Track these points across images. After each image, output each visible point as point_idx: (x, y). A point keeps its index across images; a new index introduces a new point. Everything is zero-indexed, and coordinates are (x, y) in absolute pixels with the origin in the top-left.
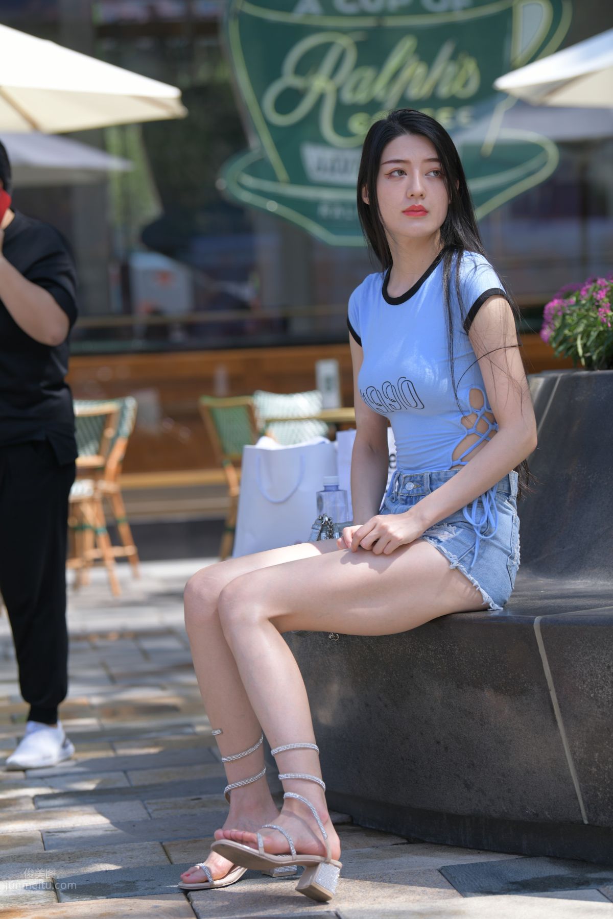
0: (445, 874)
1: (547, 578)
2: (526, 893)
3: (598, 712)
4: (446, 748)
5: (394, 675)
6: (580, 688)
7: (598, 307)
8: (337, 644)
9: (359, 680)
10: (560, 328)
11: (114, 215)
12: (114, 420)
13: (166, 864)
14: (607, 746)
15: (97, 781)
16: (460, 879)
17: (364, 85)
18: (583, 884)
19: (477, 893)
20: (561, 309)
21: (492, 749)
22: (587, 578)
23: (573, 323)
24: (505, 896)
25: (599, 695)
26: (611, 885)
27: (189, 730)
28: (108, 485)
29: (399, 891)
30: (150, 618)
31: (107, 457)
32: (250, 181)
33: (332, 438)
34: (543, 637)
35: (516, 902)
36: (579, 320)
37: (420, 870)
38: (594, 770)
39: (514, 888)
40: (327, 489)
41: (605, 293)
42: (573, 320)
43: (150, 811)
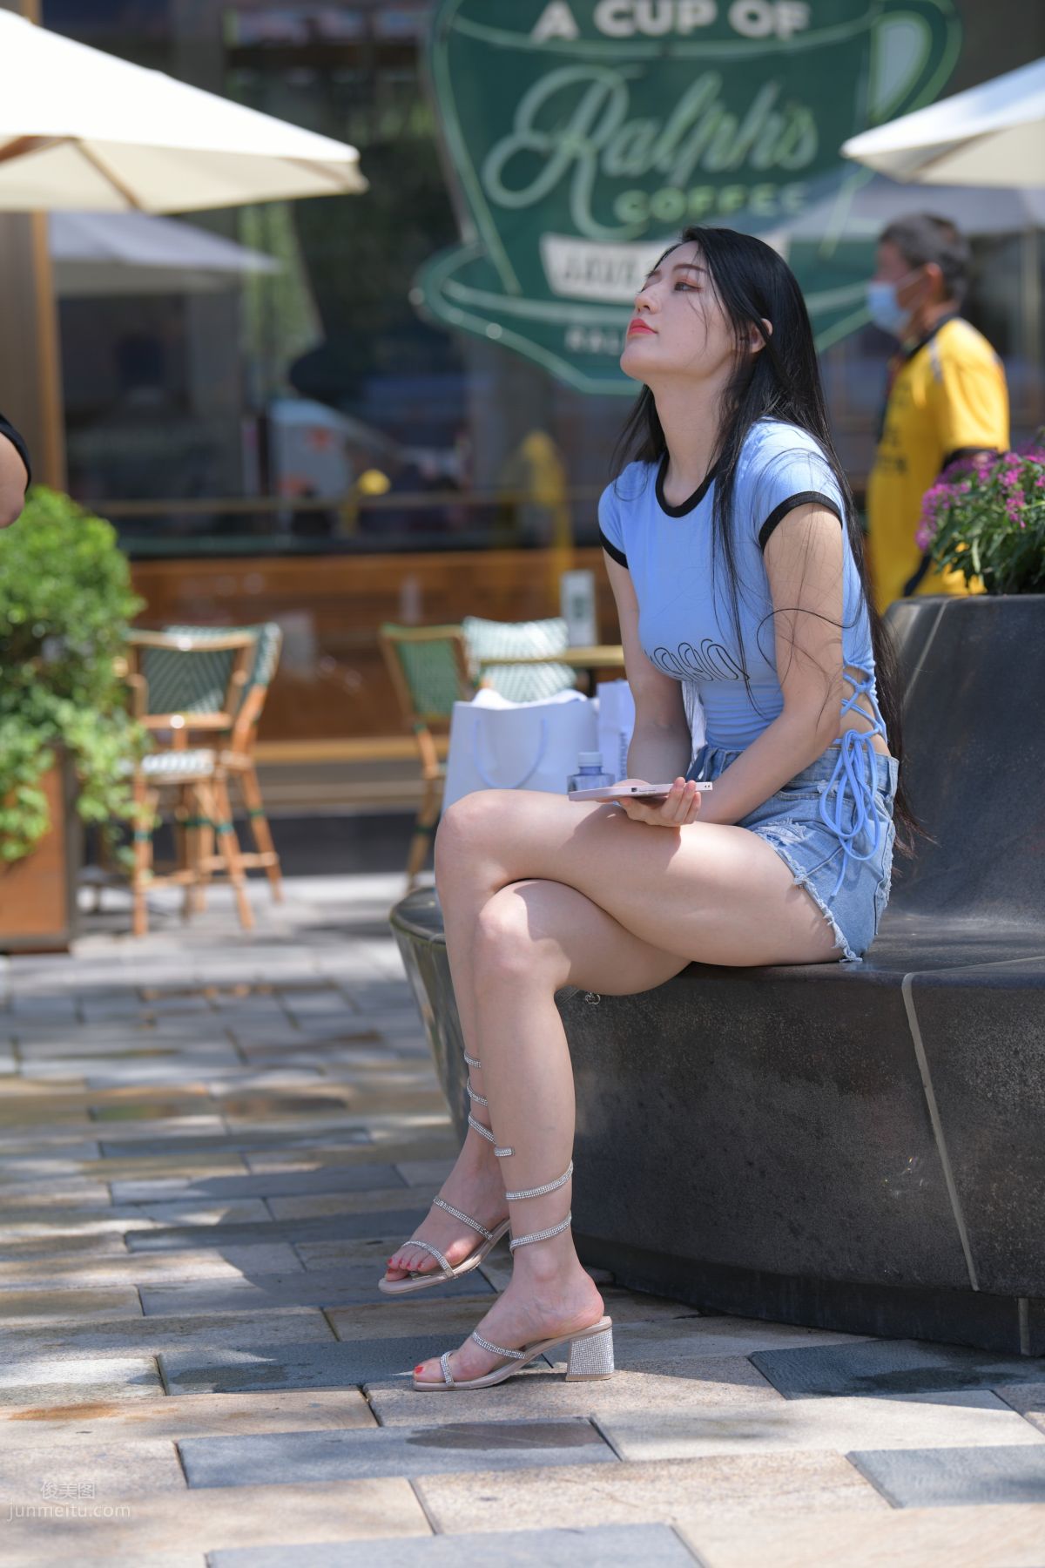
0: (757, 1364)
1: (922, 914)
2: (882, 1394)
3: (998, 1120)
4: (763, 1173)
5: (685, 1060)
6: (971, 1083)
7: (1006, 496)
8: (597, 1012)
9: (630, 1066)
10: (945, 529)
11: (249, 340)
12: (247, 659)
13: (330, 1341)
14: (1012, 1173)
15: (223, 1212)
16: (781, 1372)
17: (640, 147)
18: (969, 1382)
19: (807, 1394)
20: (948, 499)
21: (833, 1175)
22: (983, 915)
23: (966, 522)
24: (850, 1398)
25: (1001, 1095)
26: (1012, 1384)
27: (361, 1137)
28: (236, 759)
29: (688, 1388)
30: (299, 964)
31: (236, 716)
32: (460, 292)
33: (590, 692)
34: (915, 1005)
35: (867, 1407)
36: (977, 517)
37: (720, 1357)
38: (990, 1208)
39: (863, 1387)
40: (584, 772)
41: (1016, 475)
42: (966, 517)
43: (304, 1259)
